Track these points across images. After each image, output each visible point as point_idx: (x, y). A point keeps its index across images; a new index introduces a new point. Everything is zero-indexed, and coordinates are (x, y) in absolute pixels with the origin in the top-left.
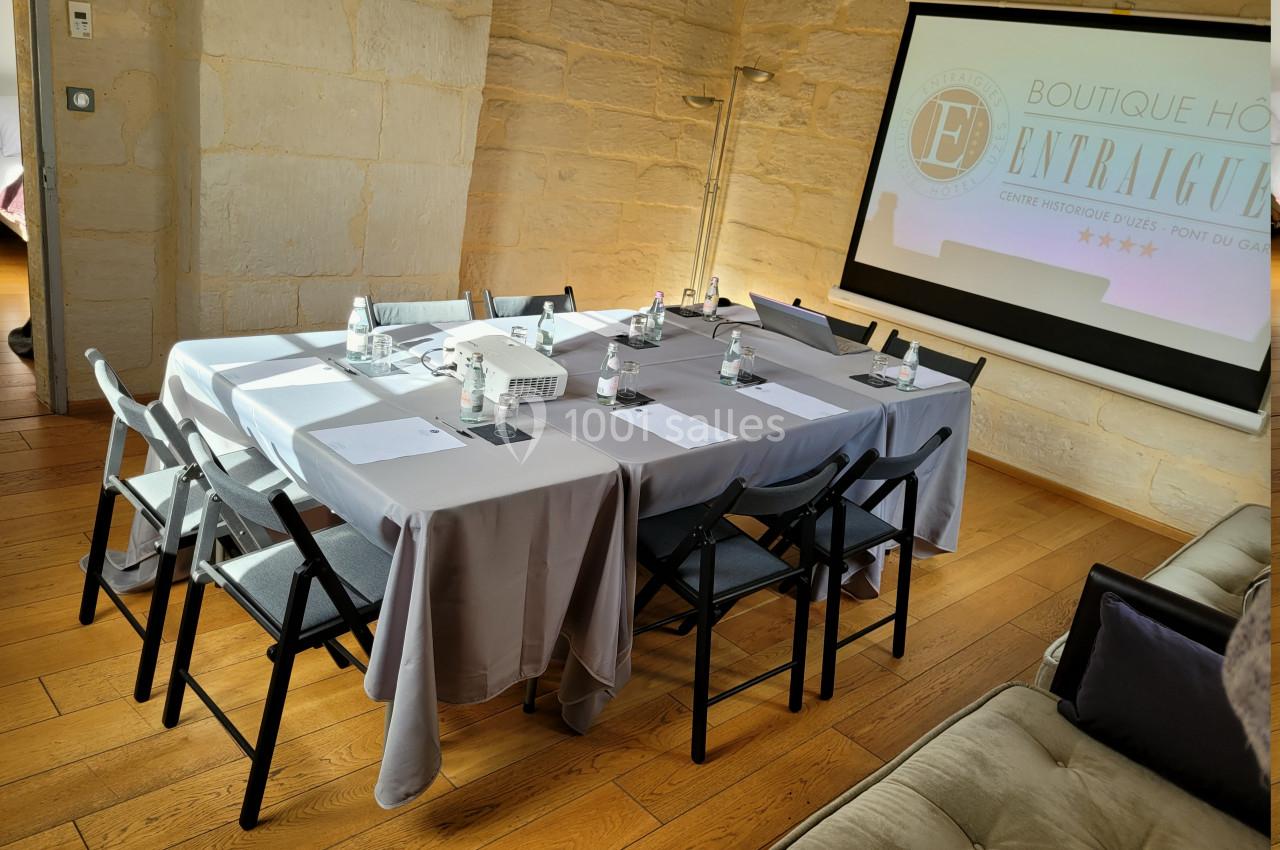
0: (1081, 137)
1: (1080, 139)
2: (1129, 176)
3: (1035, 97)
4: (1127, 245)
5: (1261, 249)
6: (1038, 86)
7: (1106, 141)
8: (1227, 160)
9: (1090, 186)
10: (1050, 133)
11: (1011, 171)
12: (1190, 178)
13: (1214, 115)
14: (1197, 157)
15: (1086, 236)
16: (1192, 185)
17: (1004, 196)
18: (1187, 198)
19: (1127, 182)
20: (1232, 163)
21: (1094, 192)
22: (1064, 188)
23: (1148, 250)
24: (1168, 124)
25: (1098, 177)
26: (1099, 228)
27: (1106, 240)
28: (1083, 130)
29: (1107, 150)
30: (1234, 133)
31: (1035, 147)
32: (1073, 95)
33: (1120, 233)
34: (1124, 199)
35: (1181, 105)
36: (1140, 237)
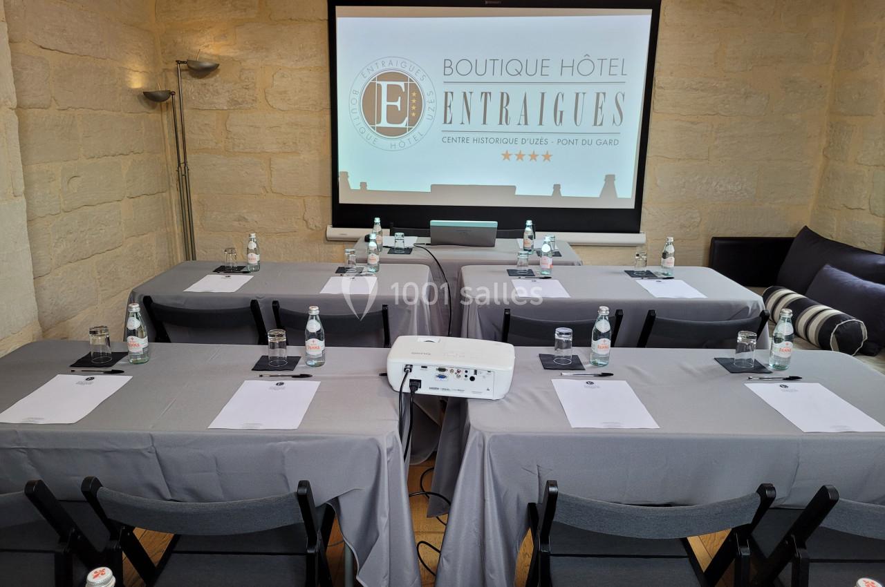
0: (486, 93)
1: (486, 95)
2: (523, 113)
3: (448, 71)
4: (534, 156)
5: (608, 143)
6: (448, 64)
7: (502, 94)
8: (577, 94)
9: (501, 123)
10: (465, 93)
11: (445, 122)
12: (559, 109)
13: (563, 68)
14: (560, 95)
15: (507, 156)
16: (562, 112)
17: (446, 140)
18: (561, 121)
19: (523, 118)
20: (581, 96)
21: (504, 127)
22: (484, 128)
23: (547, 157)
24: (538, 78)
25: (504, 118)
26: (513, 149)
27: (520, 156)
28: (486, 88)
29: (505, 99)
30: (577, 78)
31: (457, 104)
32: (474, 66)
33: (527, 149)
34: (523, 128)
35: (542, 65)
36: (540, 150)
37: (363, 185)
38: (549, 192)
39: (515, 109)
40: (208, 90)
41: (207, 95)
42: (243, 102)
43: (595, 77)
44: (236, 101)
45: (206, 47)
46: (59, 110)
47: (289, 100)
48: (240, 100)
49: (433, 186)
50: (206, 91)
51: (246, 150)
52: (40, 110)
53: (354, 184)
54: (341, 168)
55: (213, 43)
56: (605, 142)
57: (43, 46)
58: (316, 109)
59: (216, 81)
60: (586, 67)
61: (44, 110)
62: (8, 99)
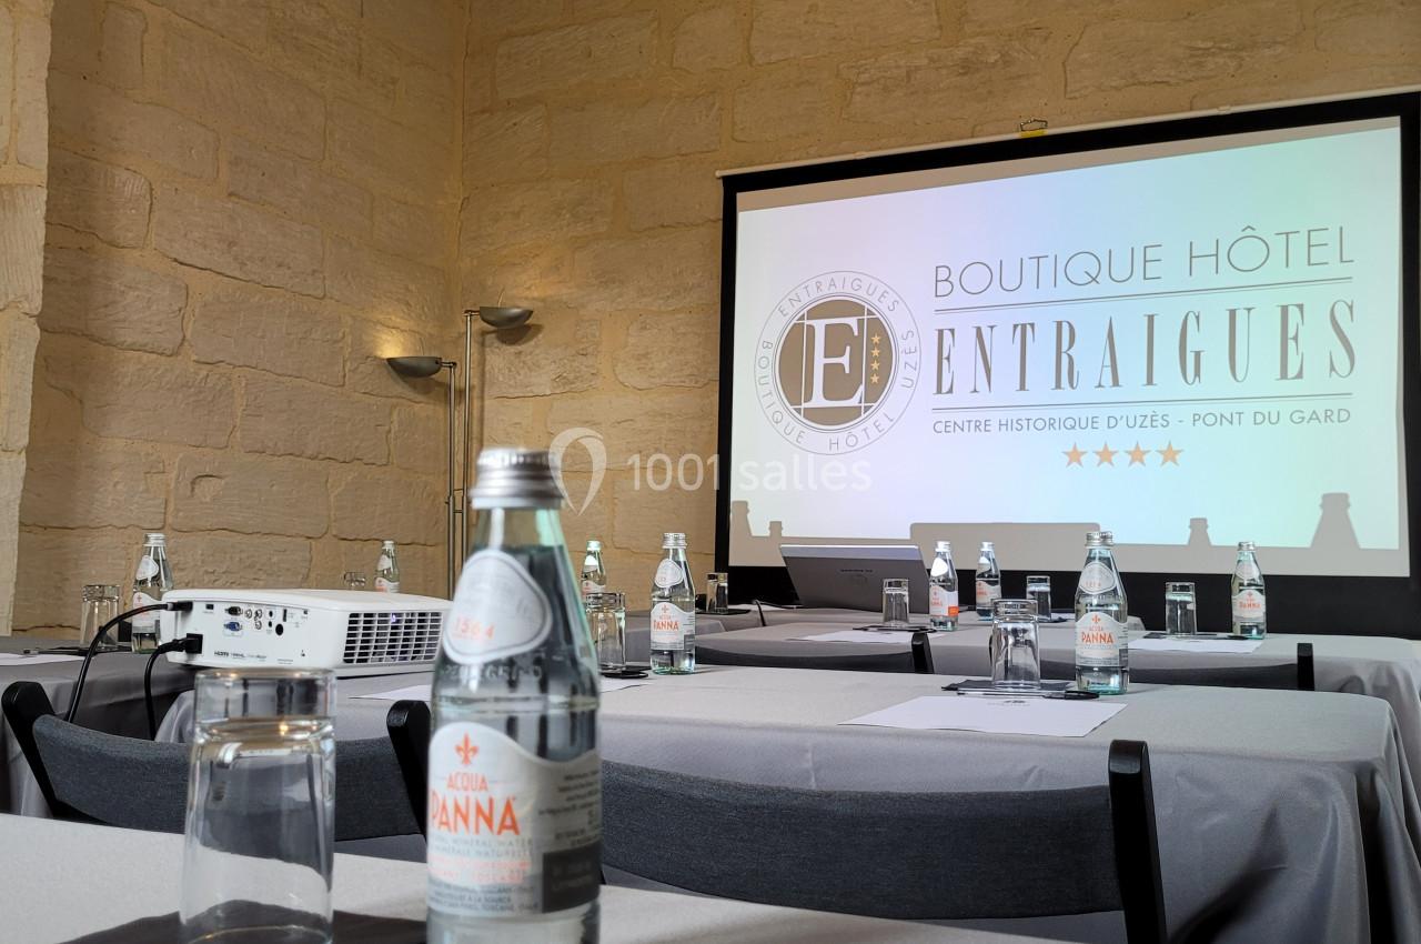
0: (1024, 326)
1: (1023, 330)
2: (1108, 362)
3: (944, 288)
4: (1137, 455)
5: (1322, 418)
6: (943, 274)
7: (1059, 324)
8: (1233, 313)
9: (1058, 386)
10: (979, 330)
11: (939, 391)
12: (1191, 347)
13: (1194, 260)
14: (1192, 320)
15: (1075, 456)
16: (1198, 354)
17: (940, 427)
18: (1197, 373)
19: (1108, 371)
20: (1241, 317)
21: (1066, 394)
22: (1022, 398)
23: (1170, 455)
24: (1136, 284)
25: (1064, 372)
26: (1090, 441)
27: (1106, 455)
28: (1023, 316)
29: (1065, 335)
30: (1228, 276)
31: (963, 352)
32: (996, 275)
33: (1122, 440)
34: (1111, 393)
35: (1145, 258)
36: (1153, 440)
37: (776, 526)
38: (1182, 537)
39: (1088, 355)
40: (524, 362)
41: (522, 372)
42: (576, 378)
43: (1275, 270)
44: (565, 378)
45: (529, 288)
46: (197, 362)
47: (652, 369)
48: (571, 377)
49: (915, 527)
50: (521, 364)
51: (576, 468)
52: (154, 356)
53: (759, 528)
54: (735, 496)
55: (537, 281)
56: (1314, 416)
57: (181, 259)
58: (696, 382)
59: (537, 346)
60: (1249, 253)
61: (163, 358)
62: (22, 299)
